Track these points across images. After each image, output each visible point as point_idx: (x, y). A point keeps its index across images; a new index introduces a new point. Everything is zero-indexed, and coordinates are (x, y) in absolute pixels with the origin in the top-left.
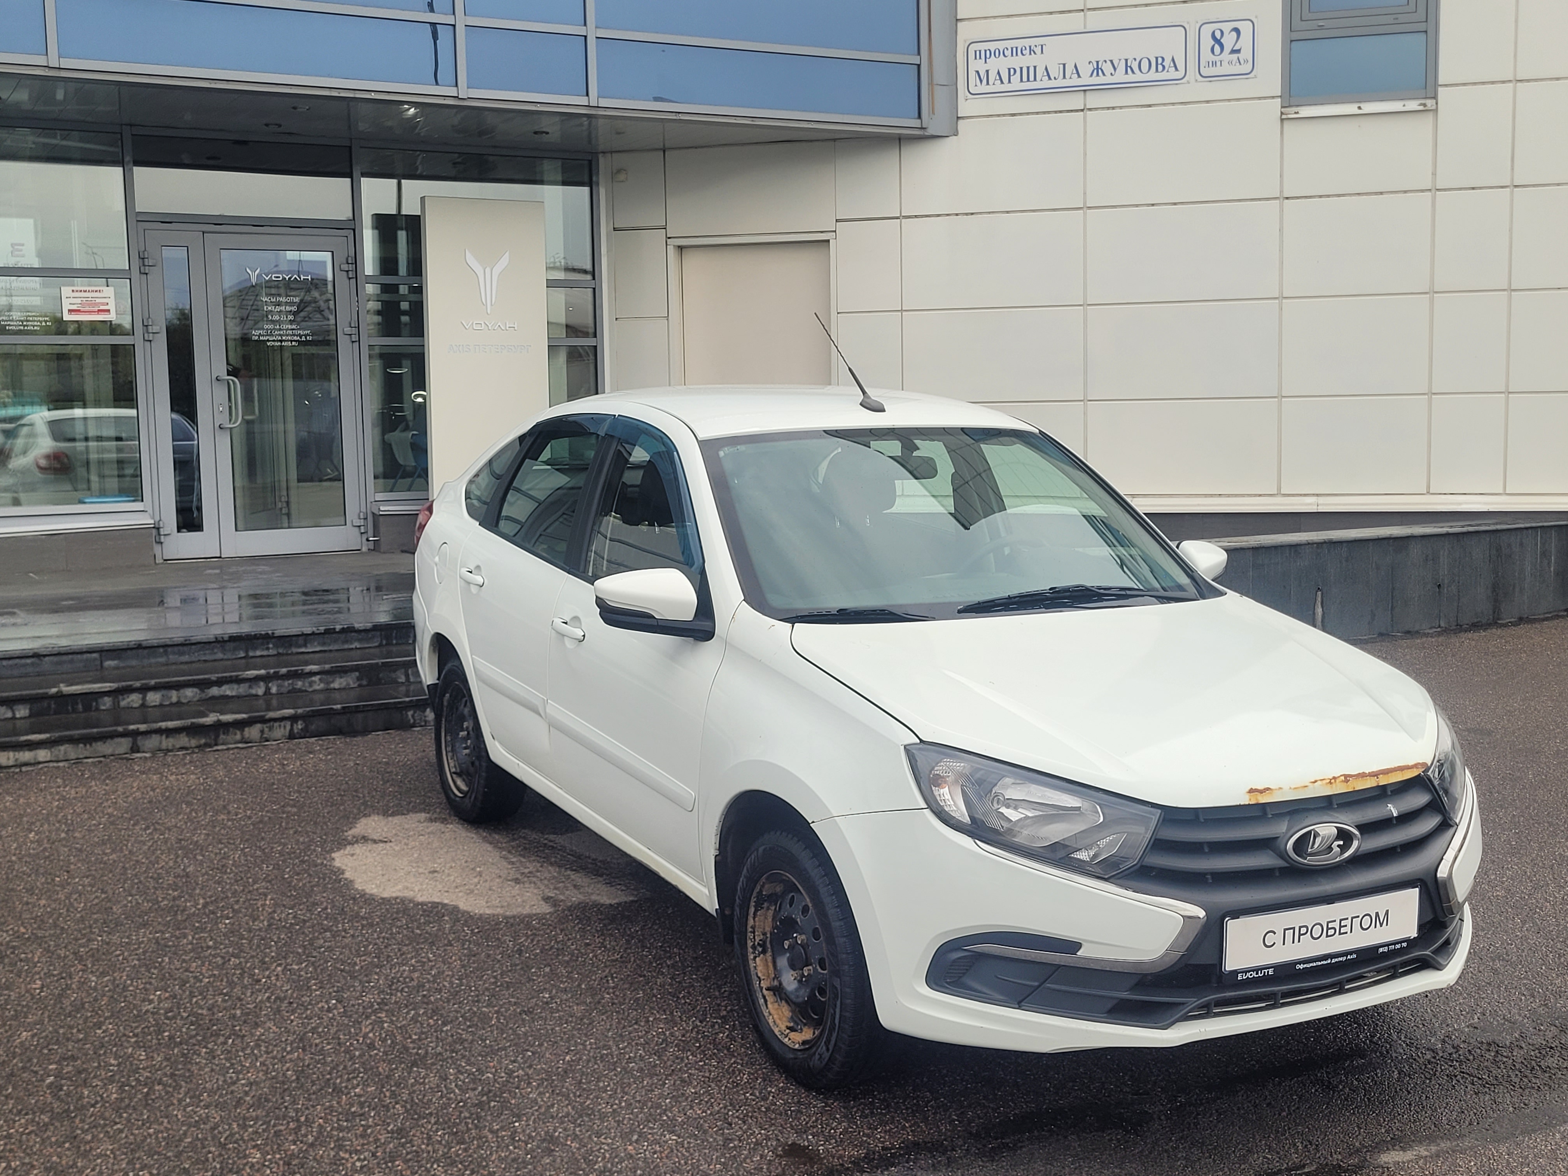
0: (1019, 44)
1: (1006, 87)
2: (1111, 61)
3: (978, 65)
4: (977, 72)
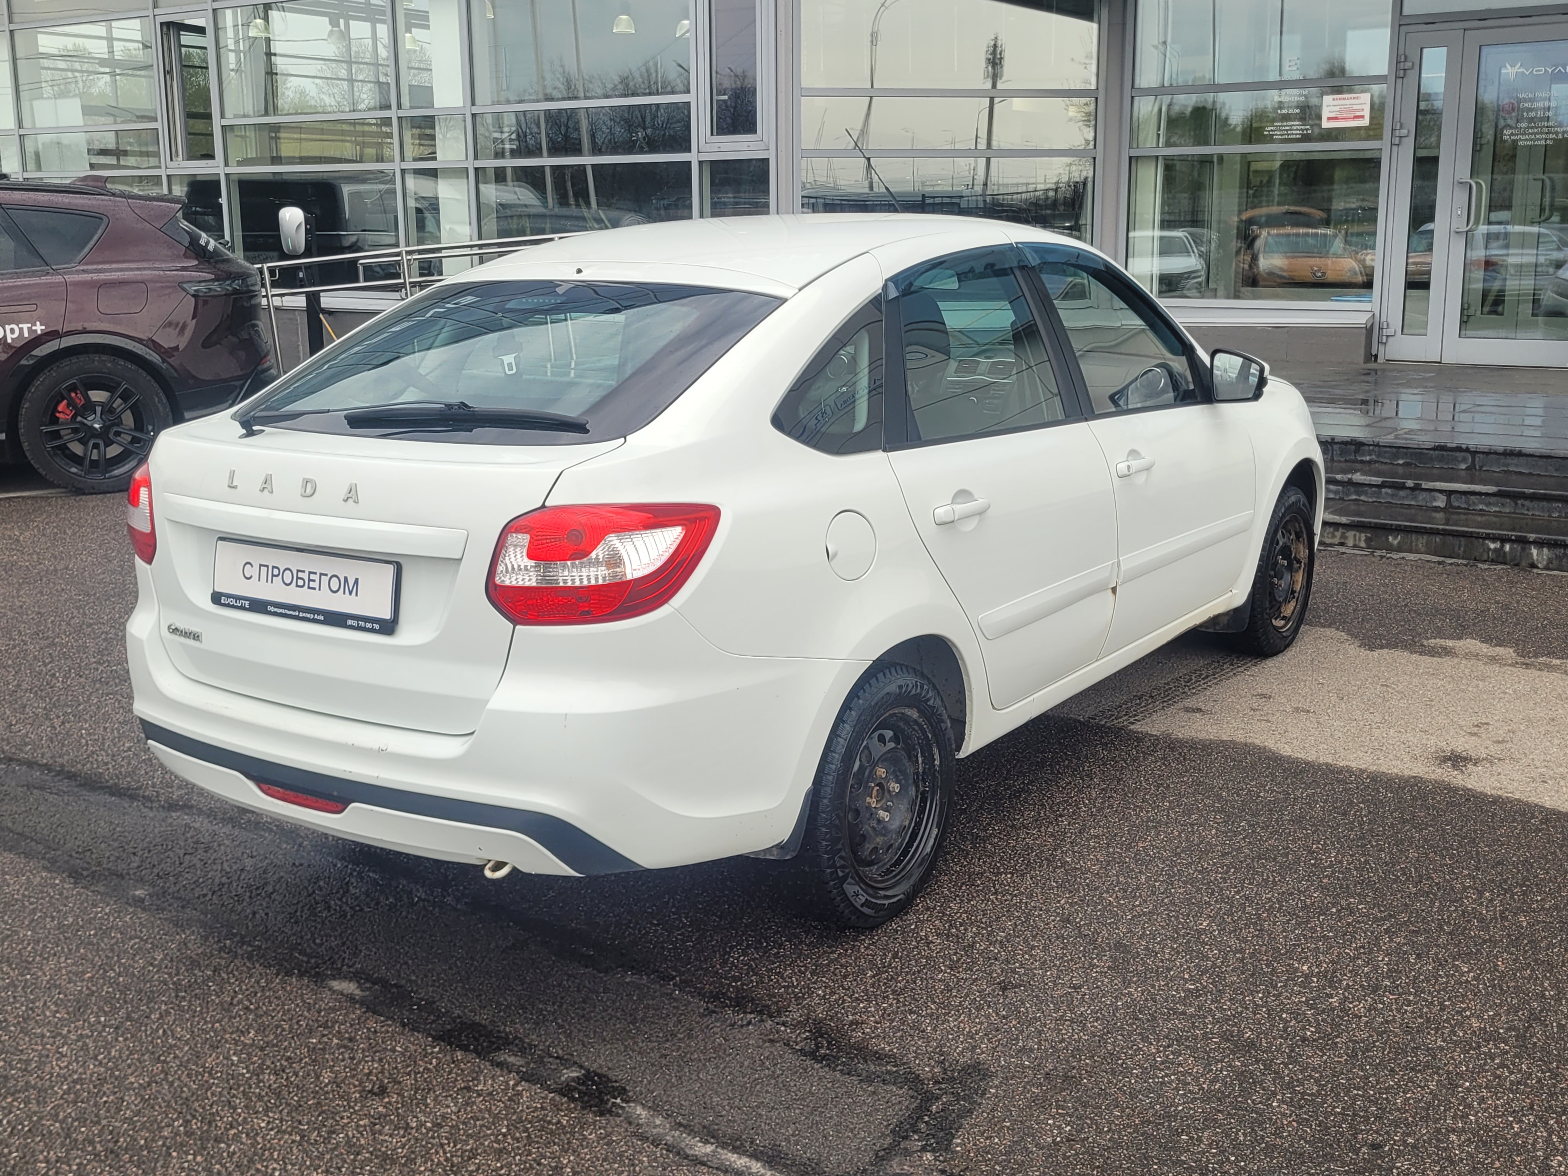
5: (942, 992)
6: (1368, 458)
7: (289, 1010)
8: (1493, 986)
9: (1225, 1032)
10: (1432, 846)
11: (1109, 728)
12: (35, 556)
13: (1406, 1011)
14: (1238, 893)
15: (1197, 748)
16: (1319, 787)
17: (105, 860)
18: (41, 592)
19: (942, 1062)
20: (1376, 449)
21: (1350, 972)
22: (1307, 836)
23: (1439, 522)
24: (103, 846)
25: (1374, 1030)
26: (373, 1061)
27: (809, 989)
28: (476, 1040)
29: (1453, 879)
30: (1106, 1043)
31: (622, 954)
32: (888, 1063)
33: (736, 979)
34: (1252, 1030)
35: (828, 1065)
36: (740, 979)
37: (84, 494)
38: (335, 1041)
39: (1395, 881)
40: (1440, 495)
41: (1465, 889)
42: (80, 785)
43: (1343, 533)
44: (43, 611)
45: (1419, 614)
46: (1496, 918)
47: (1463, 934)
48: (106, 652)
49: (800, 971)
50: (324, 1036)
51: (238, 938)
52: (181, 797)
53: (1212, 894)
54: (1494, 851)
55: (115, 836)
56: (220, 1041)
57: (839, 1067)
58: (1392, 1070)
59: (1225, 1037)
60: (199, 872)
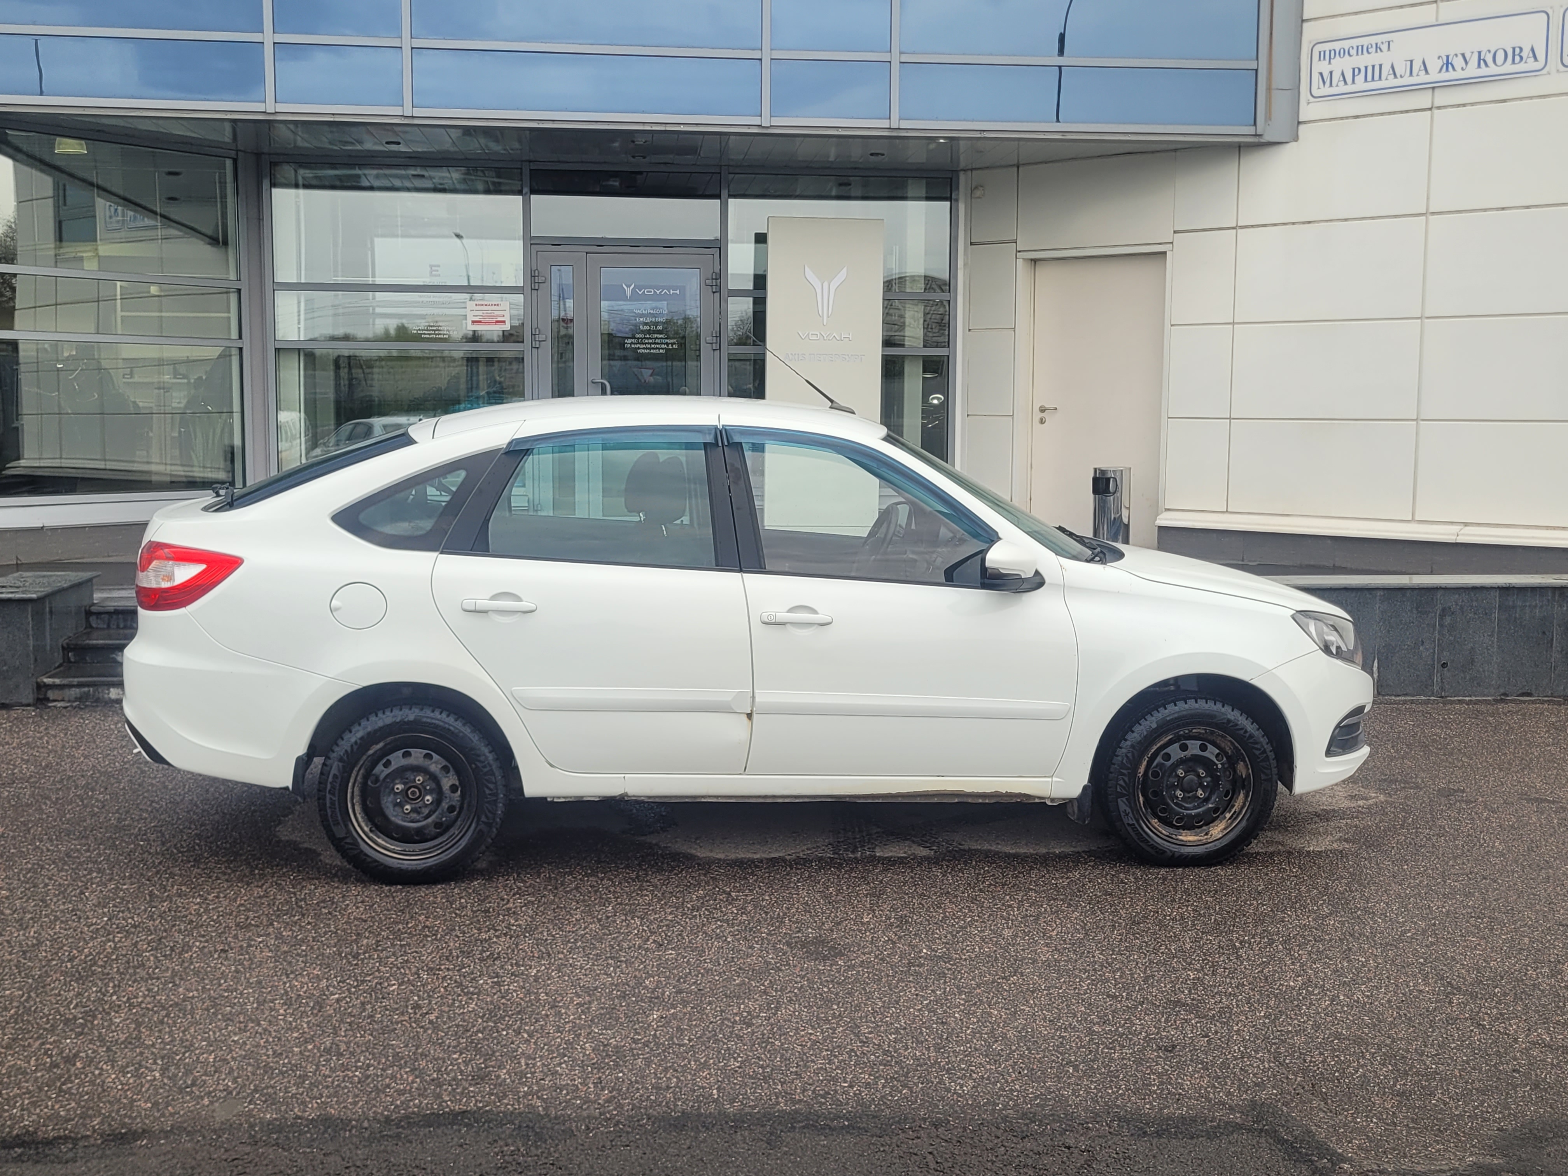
0: (1365, 41)
1: (1350, 88)
2: (1463, 55)
3: (1323, 67)
4: (1321, 74)
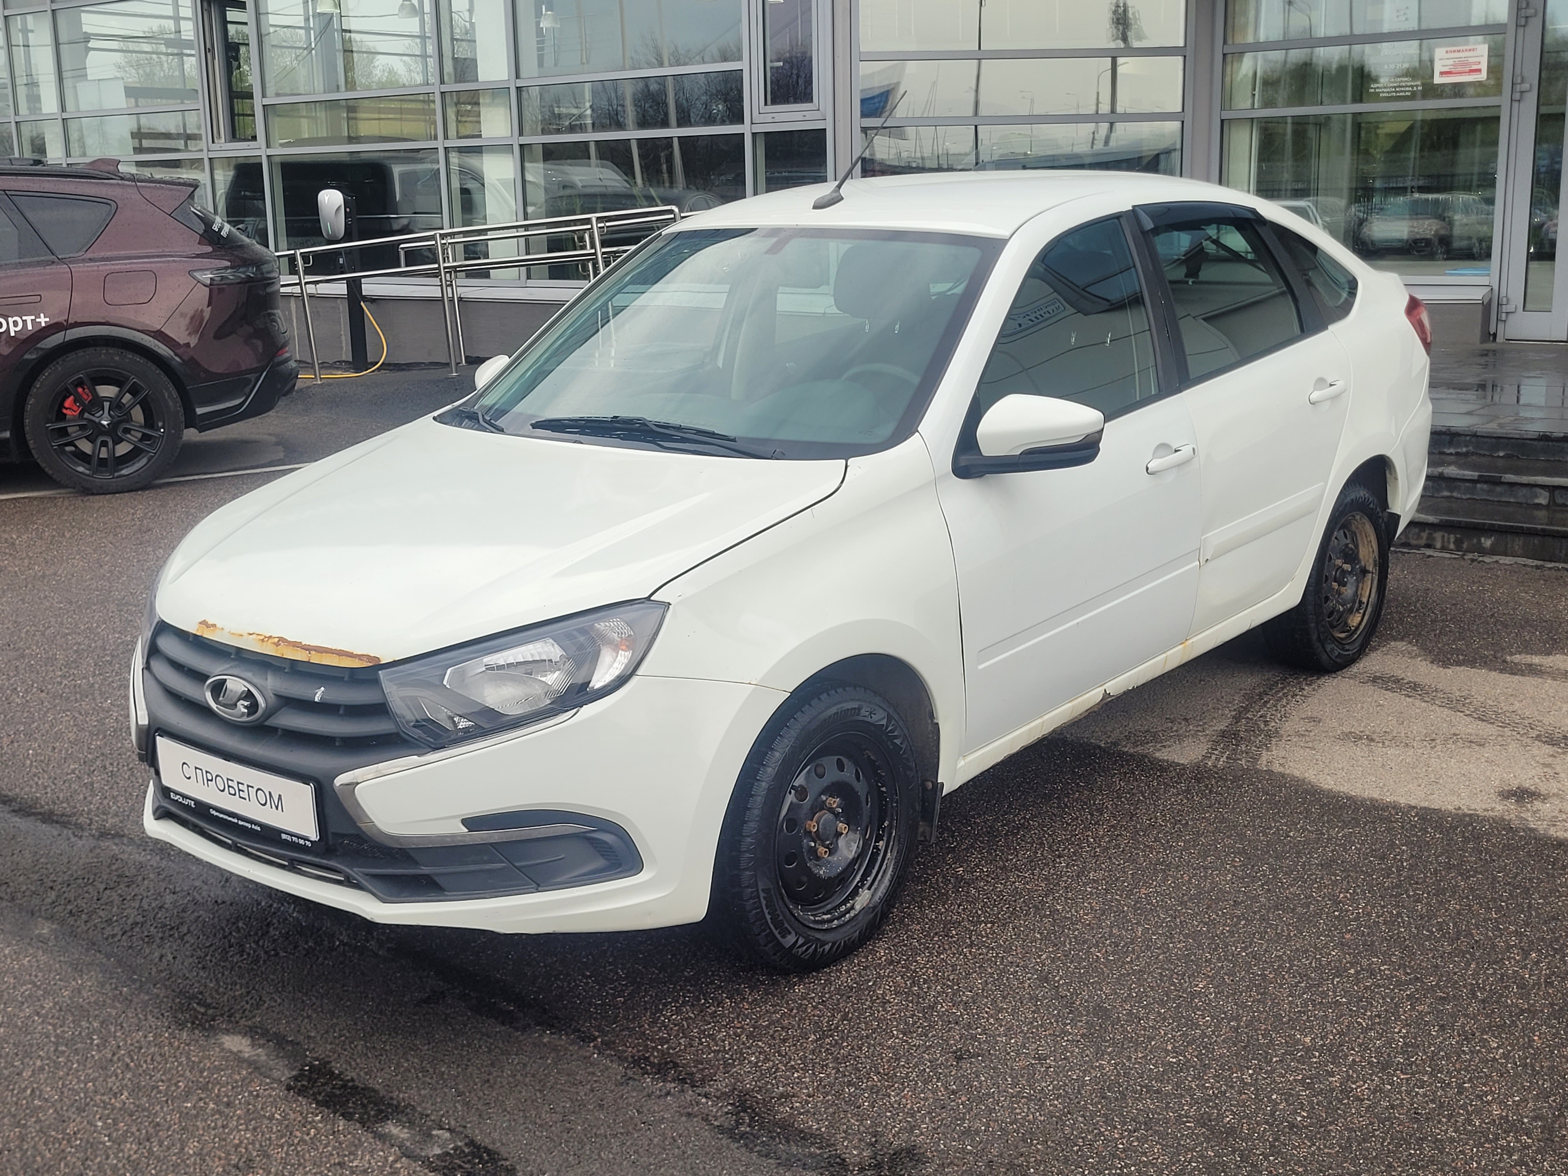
5: (888, 1061)
6: (1464, 450)
7: (170, 1069)
8: (1525, 1066)
9: (1202, 1116)
10: (1478, 897)
11: (1132, 755)
12: (26, 561)
13: (1417, 1093)
14: (1244, 949)
15: (1226, 780)
16: (1358, 825)
17: (19, 895)
18: (23, 600)
19: (873, 1145)
20: (1474, 439)
21: (1360, 1045)
22: (1335, 883)
23: (1540, 521)
24: (22, 878)
25: (1376, 1116)
26: (247, 1129)
27: (742, 1054)
28: (364, 1106)
29: (1496, 937)
30: (1064, 1125)
31: (545, 1010)
32: (812, 1144)
33: (663, 1041)
34: (1234, 1113)
35: (746, 1145)
36: (667, 1042)
37: (93, 494)
38: (212, 1105)
39: (1428, 938)
40: (1542, 491)
41: (1509, 948)
42: (14, 811)
43: (1430, 534)
44: (20, 620)
45: (1506, 626)
46: (1539, 984)
47: (1497, 1002)
48: (73, 665)
49: (735, 1033)
50: (201, 1099)
51: (138, 984)
52: (114, 826)
53: (1215, 950)
54: (1550, 903)
55: (37, 868)
56: (88, 1104)
57: (758, 1148)
58: (1390, 1166)
59: (1202, 1121)
60: (115, 909)
